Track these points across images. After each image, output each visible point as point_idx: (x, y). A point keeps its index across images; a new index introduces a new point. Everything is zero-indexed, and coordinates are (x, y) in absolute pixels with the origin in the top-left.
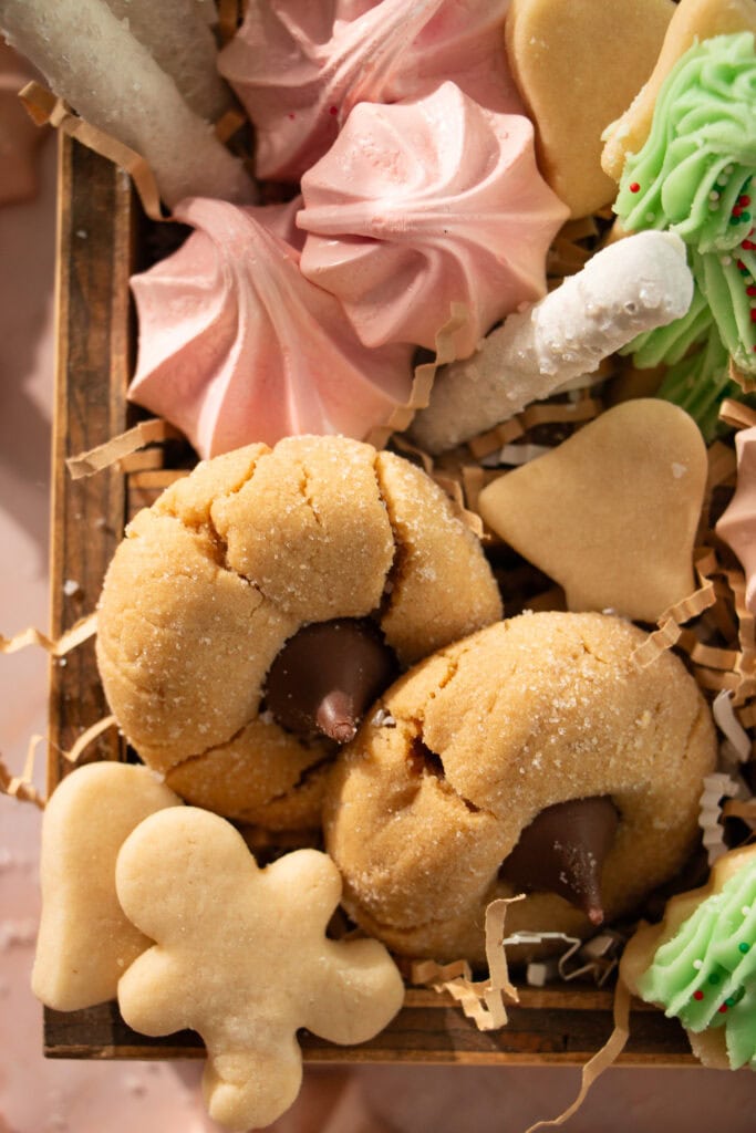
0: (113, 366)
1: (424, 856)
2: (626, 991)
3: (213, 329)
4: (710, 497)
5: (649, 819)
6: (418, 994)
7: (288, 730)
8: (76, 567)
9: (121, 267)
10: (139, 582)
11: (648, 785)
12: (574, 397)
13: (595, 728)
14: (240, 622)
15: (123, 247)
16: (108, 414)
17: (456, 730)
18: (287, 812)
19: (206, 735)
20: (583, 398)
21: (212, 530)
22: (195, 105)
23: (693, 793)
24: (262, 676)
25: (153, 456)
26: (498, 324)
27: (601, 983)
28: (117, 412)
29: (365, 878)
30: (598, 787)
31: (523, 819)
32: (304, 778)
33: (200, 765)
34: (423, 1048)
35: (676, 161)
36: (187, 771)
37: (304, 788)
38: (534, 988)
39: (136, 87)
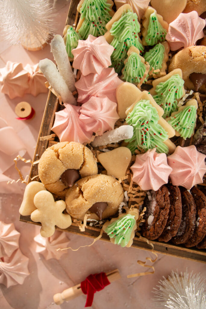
0: (50, 124)
1: (78, 205)
2: (103, 230)
3: (65, 123)
4: (131, 163)
5: (112, 207)
6: (74, 224)
7: (63, 183)
8: (39, 152)
9: (55, 110)
10: (46, 158)
11: (112, 202)
12: (115, 144)
13: (106, 193)
14: (59, 167)
15: (55, 107)
16: (48, 131)
17: (86, 189)
18: (61, 194)
19: (51, 181)
20: (116, 144)
21: (58, 153)
22: (70, 89)
23: (119, 204)
24: (61, 175)
25: (53, 139)
26: (106, 132)
27: (100, 227)
28: (49, 132)
29: (69, 206)
30: (105, 201)
31: (93, 203)
32: (64, 190)
33: (50, 185)
34: (73, 231)
35: (135, 116)
36: (47, 186)
37: (64, 191)
38: (90, 226)
39: (61, 86)
